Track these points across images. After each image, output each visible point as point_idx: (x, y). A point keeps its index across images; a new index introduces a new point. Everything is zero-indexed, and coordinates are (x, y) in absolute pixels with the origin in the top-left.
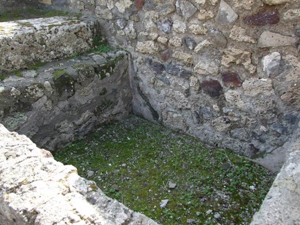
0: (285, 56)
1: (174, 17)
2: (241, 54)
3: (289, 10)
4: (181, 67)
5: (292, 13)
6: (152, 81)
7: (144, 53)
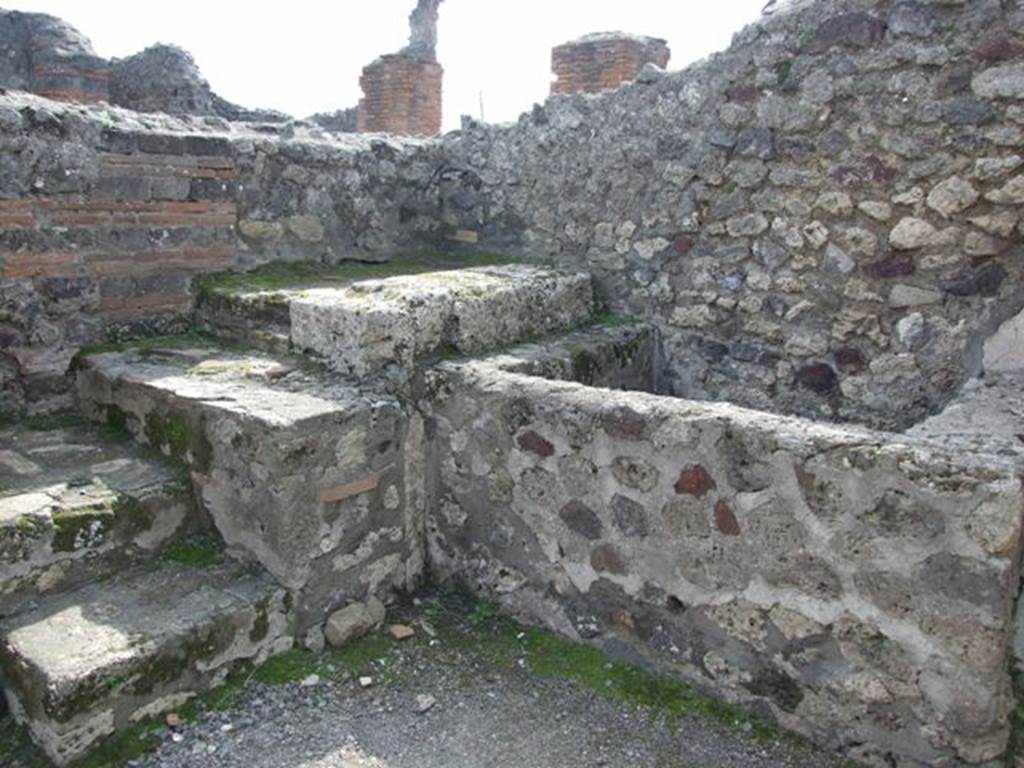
0: (929, 317)
1: (748, 266)
2: (864, 319)
3: (928, 257)
4: (760, 347)
5: (931, 261)
6: (701, 375)
7: (685, 328)
